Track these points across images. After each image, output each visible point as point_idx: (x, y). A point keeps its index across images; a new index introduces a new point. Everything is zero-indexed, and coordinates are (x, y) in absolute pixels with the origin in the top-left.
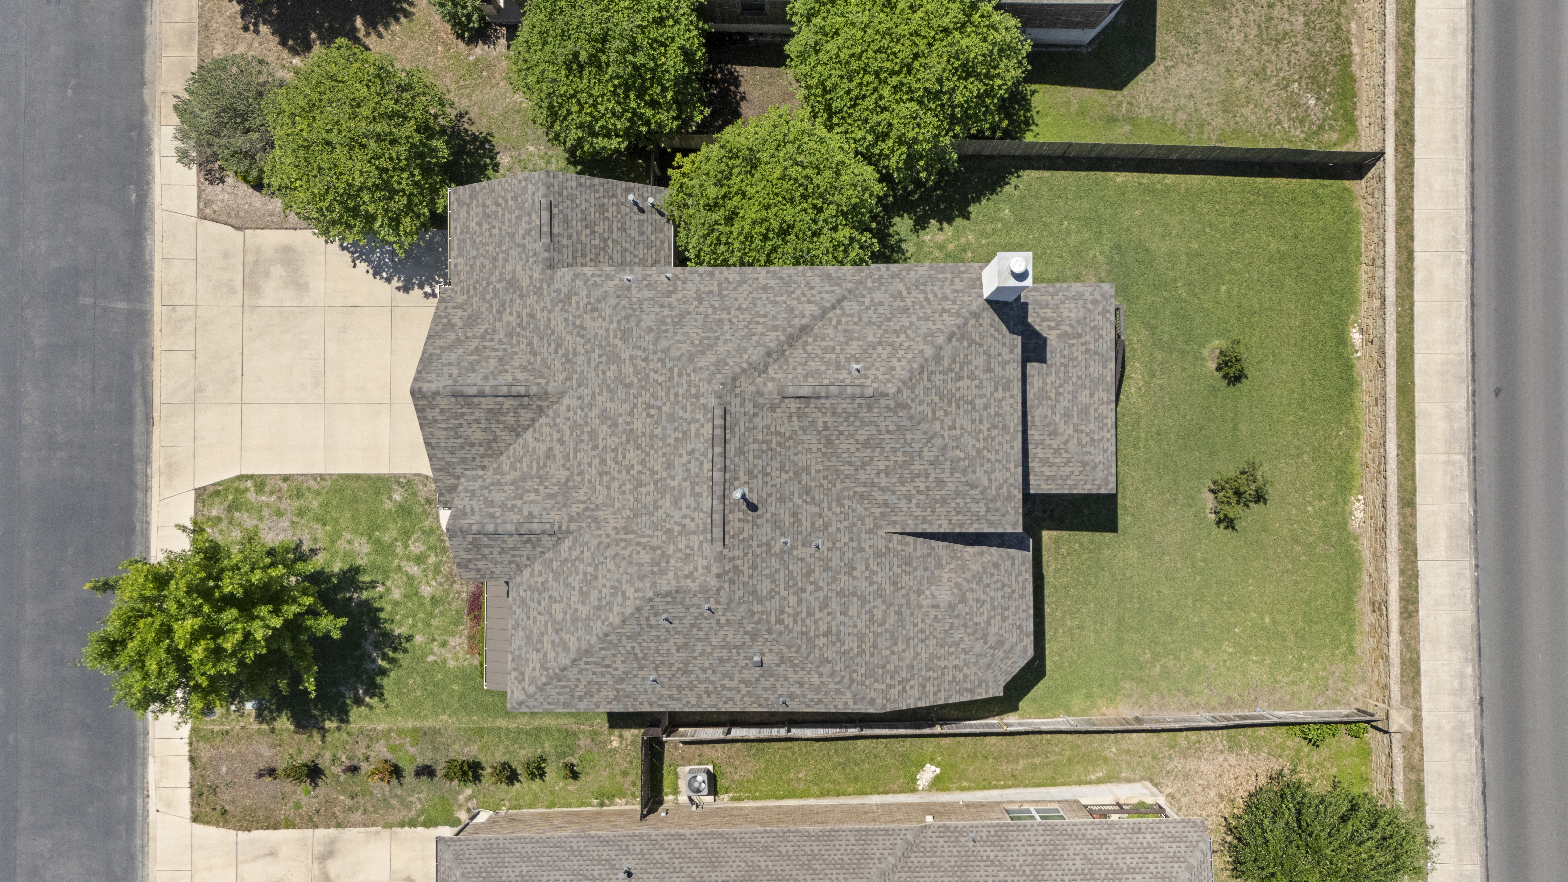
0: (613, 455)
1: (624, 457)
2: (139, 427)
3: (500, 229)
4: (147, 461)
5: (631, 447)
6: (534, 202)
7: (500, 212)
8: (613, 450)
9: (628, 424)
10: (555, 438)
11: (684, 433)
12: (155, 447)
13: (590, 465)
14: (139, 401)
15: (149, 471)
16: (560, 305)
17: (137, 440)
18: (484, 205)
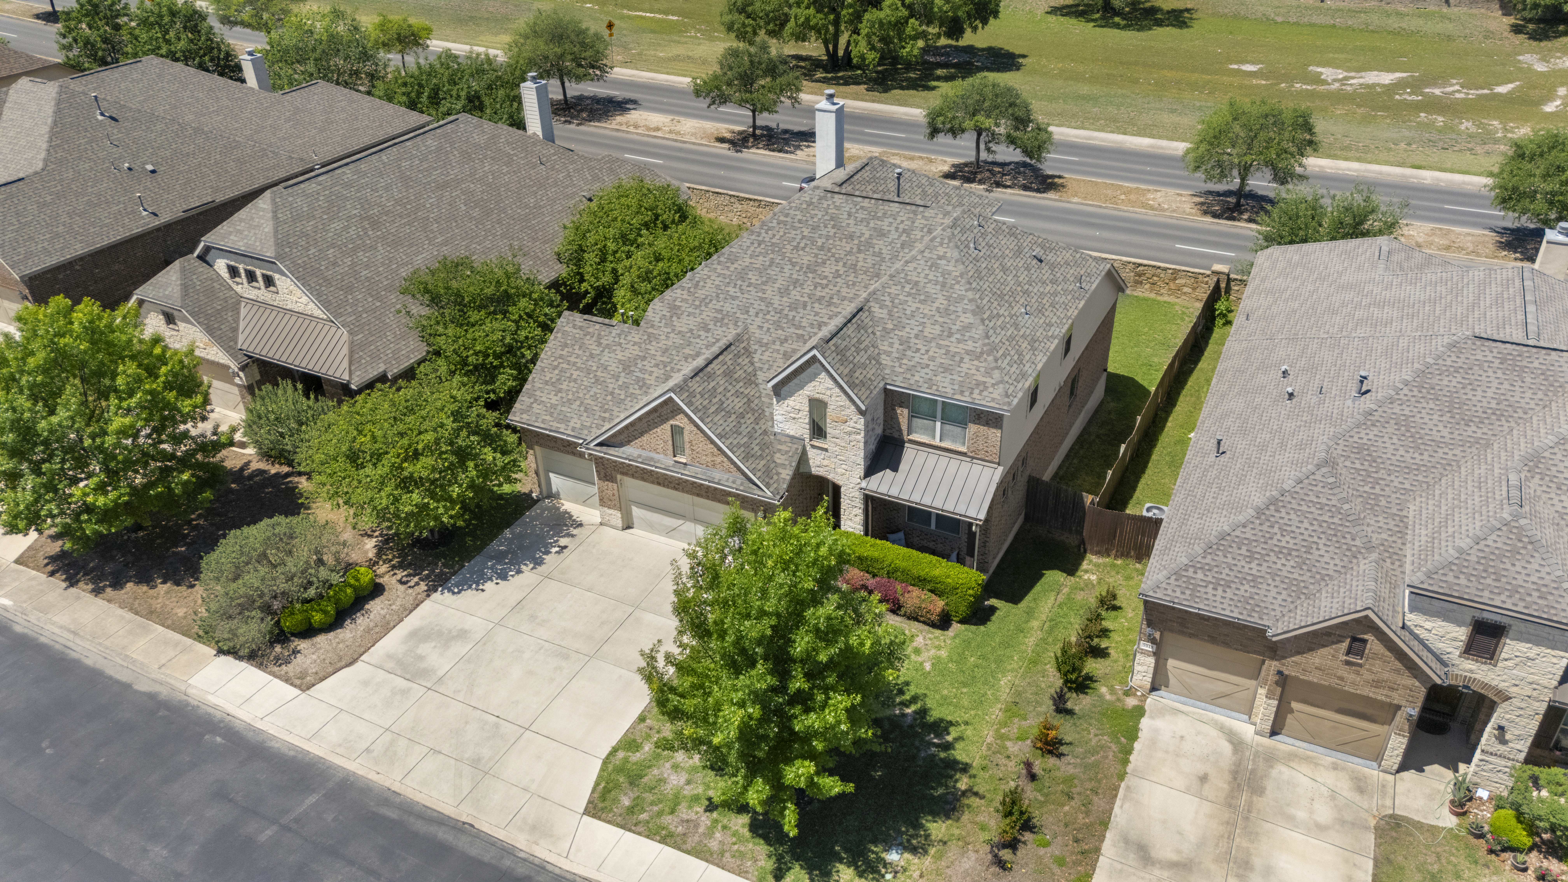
0: (819, 288)
1: (826, 277)
2: (462, 843)
3: (578, 369)
4: (508, 851)
5: (820, 270)
6: (581, 328)
7: (565, 366)
8: (816, 287)
9: (801, 268)
10: (778, 347)
11: (832, 219)
12: (500, 834)
13: (817, 314)
14: (433, 829)
15: (522, 855)
16: (675, 319)
17: (474, 852)
18: (546, 383)
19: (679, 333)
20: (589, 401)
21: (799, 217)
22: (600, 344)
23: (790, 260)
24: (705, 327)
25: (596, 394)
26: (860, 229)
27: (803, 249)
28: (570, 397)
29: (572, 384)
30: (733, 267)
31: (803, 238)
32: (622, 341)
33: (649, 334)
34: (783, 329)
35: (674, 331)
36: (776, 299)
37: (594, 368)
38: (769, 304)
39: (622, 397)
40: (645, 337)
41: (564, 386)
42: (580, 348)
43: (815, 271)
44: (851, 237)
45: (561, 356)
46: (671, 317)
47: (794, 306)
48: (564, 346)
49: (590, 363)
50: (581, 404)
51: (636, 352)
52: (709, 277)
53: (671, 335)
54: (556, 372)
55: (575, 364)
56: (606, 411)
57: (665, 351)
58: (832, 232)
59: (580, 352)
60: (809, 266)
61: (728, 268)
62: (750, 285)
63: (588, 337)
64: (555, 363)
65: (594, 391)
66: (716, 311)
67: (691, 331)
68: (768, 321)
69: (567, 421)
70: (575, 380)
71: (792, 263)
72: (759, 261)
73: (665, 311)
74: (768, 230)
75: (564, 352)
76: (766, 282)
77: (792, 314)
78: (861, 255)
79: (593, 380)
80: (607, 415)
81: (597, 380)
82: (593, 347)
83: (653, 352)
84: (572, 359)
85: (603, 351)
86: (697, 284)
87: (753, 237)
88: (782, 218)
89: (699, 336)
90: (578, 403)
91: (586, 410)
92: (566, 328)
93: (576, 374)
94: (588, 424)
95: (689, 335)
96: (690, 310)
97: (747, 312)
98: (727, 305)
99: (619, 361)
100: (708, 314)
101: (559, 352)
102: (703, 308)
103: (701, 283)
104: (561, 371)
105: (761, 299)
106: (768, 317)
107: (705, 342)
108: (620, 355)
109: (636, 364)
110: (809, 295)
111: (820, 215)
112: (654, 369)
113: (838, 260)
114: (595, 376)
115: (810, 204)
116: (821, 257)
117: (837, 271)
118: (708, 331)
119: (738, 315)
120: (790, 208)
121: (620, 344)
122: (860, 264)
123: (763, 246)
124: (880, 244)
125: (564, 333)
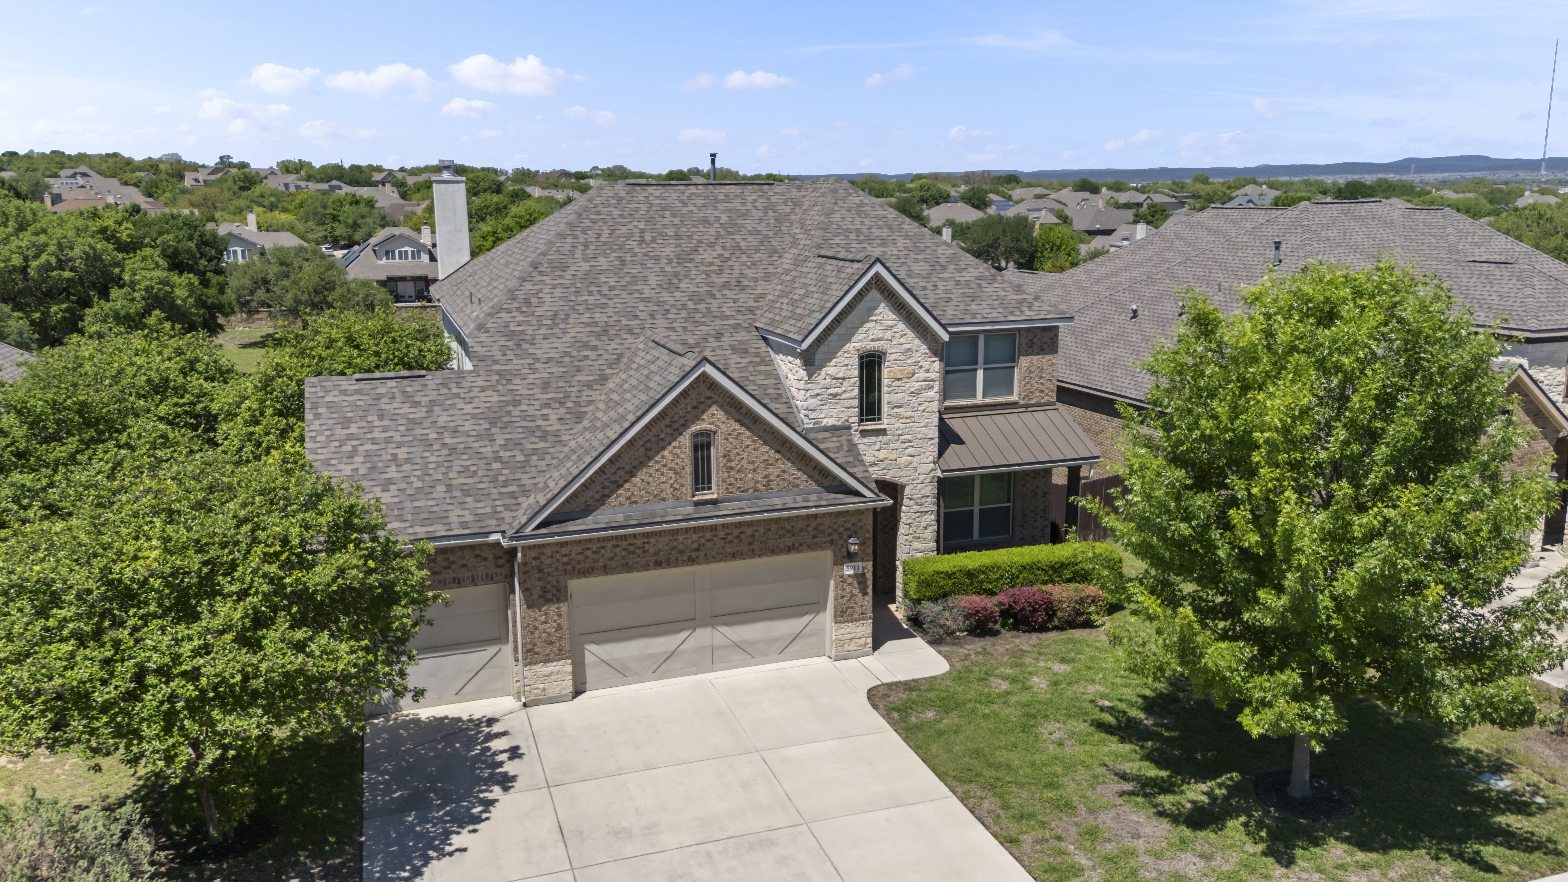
1: (711, 263)
3: (401, 445)
5: (696, 258)
9: (669, 260)
11: (664, 209)
19: (549, 360)
20: (462, 480)
21: (616, 213)
22: (417, 404)
23: (645, 255)
24: (585, 345)
25: (466, 468)
26: (710, 213)
27: (654, 240)
28: (419, 484)
29: (406, 467)
30: (568, 274)
31: (642, 231)
32: (455, 390)
33: (500, 373)
34: (704, 324)
35: (537, 360)
36: (665, 296)
37: (434, 436)
38: (660, 303)
39: (521, 458)
40: (496, 377)
41: (392, 472)
42: (381, 417)
43: (691, 261)
44: (706, 222)
45: (350, 437)
46: (519, 345)
47: (697, 298)
48: (346, 422)
49: (418, 431)
50: (449, 488)
51: (496, 398)
52: (540, 291)
53: (538, 365)
54: (358, 459)
55: (388, 440)
56: (505, 484)
57: (545, 386)
58: (677, 221)
59: (386, 423)
60: (678, 257)
61: (561, 276)
62: (612, 289)
63: (384, 400)
64: (347, 448)
65: (458, 465)
66: (587, 324)
67: (566, 354)
68: (675, 320)
69: (443, 519)
70: (408, 461)
71: (652, 258)
72: (602, 263)
73: (502, 341)
74: (584, 231)
75: (353, 429)
76: (634, 282)
77: (702, 307)
78: (737, 237)
79: (445, 452)
80: (513, 488)
81: (453, 450)
82: (406, 409)
83: (525, 392)
84: (377, 434)
85: (430, 411)
86: (527, 302)
87: (569, 240)
88: (592, 217)
89: (586, 357)
90: (441, 488)
91: (466, 493)
92: (328, 399)
93: (402, 453)
94: (488, 510)
95: (567, 359)
96: (542, 331)
97: (636, 317)
98: (597, 315)
99: (474, 416)
100: (575, 330)
101: (340, 432)
102: (562, 326)
103: (534, 300)
104: (368, 455)
105: (643, 300)
106: (670, 316)
107: (601, 362)
108: (468, 409)
109: (509, 413)
110: (707, 284)
111: (644, 207)
112: (544, 411)
113: (711, 246)
114: (444, 445)
115: (620, 199)
116: (687, 246)
117: (720, 255)
118: (595, 348)
119: (624, 322)
120: (596, 206)
121: (457, 395)
122: (743, 244)
123: (592, 247)
124: (749, 223)
125: (329, 406)
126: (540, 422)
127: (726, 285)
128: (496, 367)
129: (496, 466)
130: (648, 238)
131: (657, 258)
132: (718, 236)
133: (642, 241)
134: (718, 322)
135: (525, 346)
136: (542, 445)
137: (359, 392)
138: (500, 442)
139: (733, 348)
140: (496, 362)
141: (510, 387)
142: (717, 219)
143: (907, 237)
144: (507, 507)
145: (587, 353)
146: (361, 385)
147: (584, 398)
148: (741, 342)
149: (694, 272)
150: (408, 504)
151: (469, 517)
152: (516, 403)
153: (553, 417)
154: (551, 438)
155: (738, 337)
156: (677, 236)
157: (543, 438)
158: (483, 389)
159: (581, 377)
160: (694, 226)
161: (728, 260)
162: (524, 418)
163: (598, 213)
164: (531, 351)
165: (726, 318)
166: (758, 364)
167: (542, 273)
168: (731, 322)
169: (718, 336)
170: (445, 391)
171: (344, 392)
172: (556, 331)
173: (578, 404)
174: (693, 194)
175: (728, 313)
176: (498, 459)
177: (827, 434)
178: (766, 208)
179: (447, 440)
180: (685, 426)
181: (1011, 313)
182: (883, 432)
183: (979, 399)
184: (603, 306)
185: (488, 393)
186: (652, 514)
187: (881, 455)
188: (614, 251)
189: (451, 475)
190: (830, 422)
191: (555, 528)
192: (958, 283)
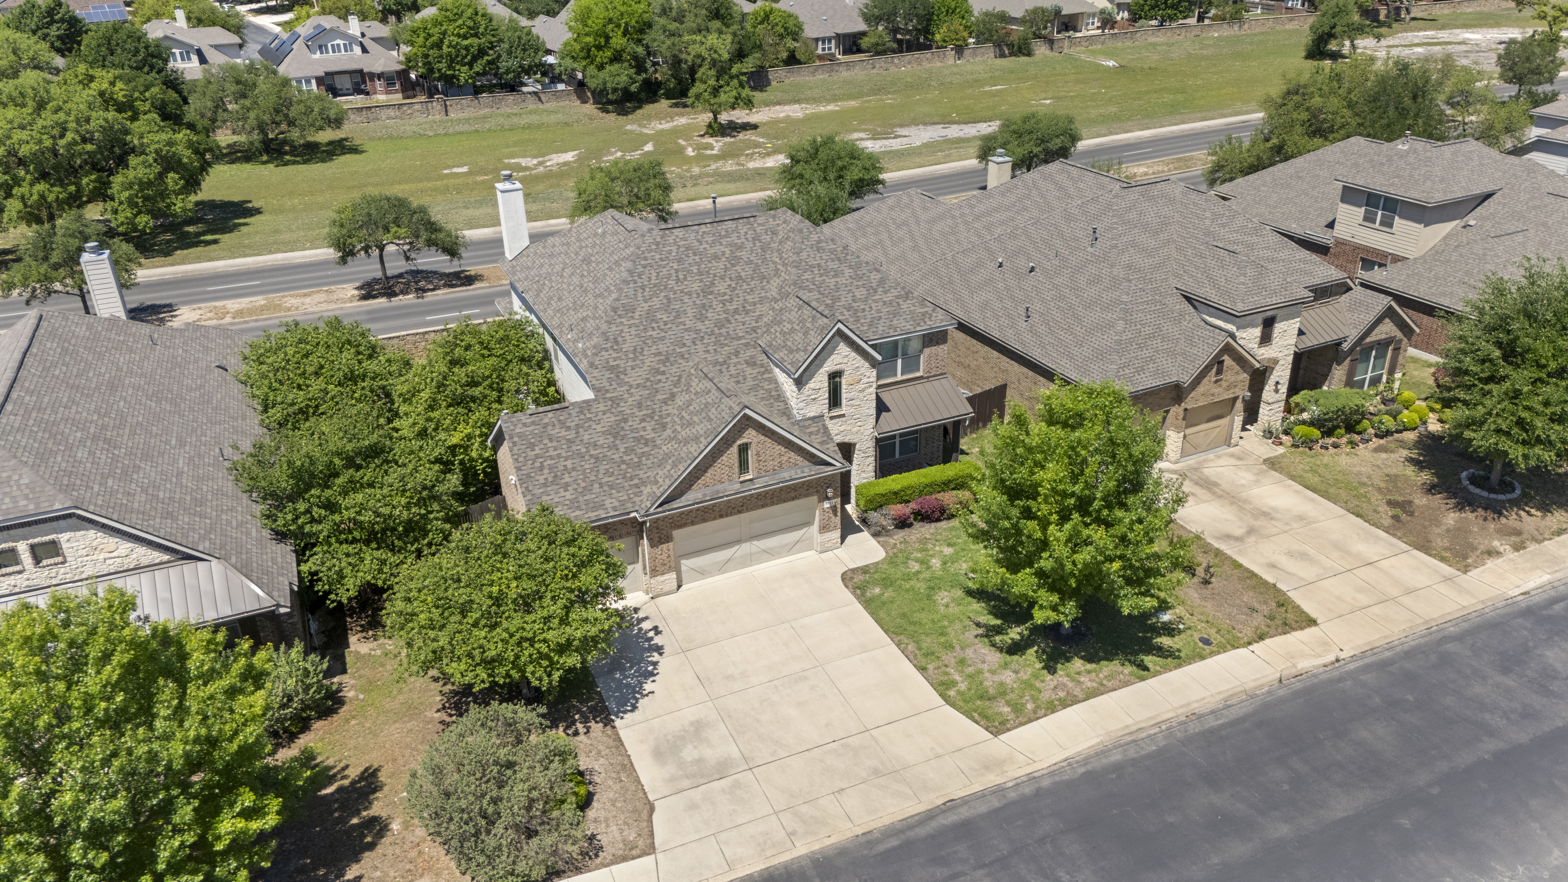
3: (566, 459)
4: (999, 790)
7: (549, 462)
8: (724, 304)
9: (698, 294)
10: (736, 360)
11: (687, 249)
12: (977, 788)
14: (934, 824)
15: (1010, 784)
19: (638, 385)
20: (607, 479)
21: (657, 257)
22: (568, 428)
23: (682, 292)
24: (658, 372)
25: (607, 470)
26: (718, 249)
28: (583, 485)
29: (574, 474)
30: (636, 315)
31: (677, 271)
32: (588, 416)
33: (611, 399)
34: (726, 345)
35: (631, 386)
36: (700, 326)
37: (584, 450)
38: (697, 331)
39: (636, 460)
40: (610, 403)
41: (567, 479)
42: (551, 440)
43: (712, 293)
44: (716, 257)
45: (537, 456)
46: (618, 376)
47: (720, 325)
48: (532, 446)
49: (574, 448)
50: (601, 485)
51: (613, 419)
52: (622, 331)
53: (633, 391)
54: (546, 471)
55: (559, 456)
56: (631, 479)
57: (640, 406)
58: (697, 258)
59: (555, 444)
60: (703, 291)
61: (632, 317)
62: (666, 323)
63: (550, 428)
64: (537, 465)
65: (602, 469)
66: (656, 355)
67: (648, 380)
68: (708, 344)
69: (602, 506)
70: (574, 469)
71: (686, 294)
72: (656, 302)
73: (607, 374)
74: (640, 276)
75: (537, 451)
76: (678, 316)
77: (724, 331)
78: (738, 268)
79: (593, 461)
80: (636, 481)
81: (597, 459)
82: (563, 433)
83: (629, 412)
84: (552, 453)
85: (577, 433)
86: (616, 341)
87: (632, 285)
88: (643, 262)
89: (660, 381)
90: (596, 486)
91: (611, 487)
92: (518, 430)
93: (569, 464)
94: (625, 497)
95: (648, 384)
96: (630, 364)
97: (684, 345)
98: (660, 346)
99: (603, 433)
100: (649, 360)
101: (531, 454)
102: (641, 357)
103: (620, 339)
104: (551, 468)
105: (686, 330)
106: (705, 341)
107: (669, 383)
108: (599, 428)
109: (622, 428)
110: (724, 312)
111: (674, 248)
112: (643, 424)
113: (722, 278)
114: (591, 456)
115: (658, 244)
116: (707, 280)
117: (730, 286)
118: (663, 373)
119: (678, 350)
120: (643, 253)
121: (590, 419)
122: (743, 274)
124: (744, 254)
125: (519, 435)
126: (642, 433)
127: (736, 311)
128: (608, 395)
129: (624, 467)
130: (681, 277)
131: (689, 294)
132: (726, 269)
133: (678, 280)
134: (735, 342)
135: (622, 377)
136: (646, 449)
137: (533, 423)
138: (622, 450)
139: (747, 362)
140: (607, 391)
141: (619, 409)
142: (724, 253)
143: (850, 267)
144: (636, 494)
145: (659, 377)
146: (533, 418)
147: (664, 412)
148: (751, 357)
149: (715, 303)
150: (581, 499)
151: (616, 504)
152: (625, 421)
153: (649, 428)
154: (650, 444)
155: (749, 353)
156: (700, 273)
157: (646, 444)
158: (604, 413)
159: (660, 397)
160: (710, 262)
161: (735, 289)
162: (632, 431)
163: (646, 259)
164: (626, 380)
165: (739, 338)
166: (763, 373)
167: (620, 316)
168: (743, 341)
169: (737, 354)
170: (582, 417)
171: (525, 425)
172: (638, 362)
173: (661, 417)
174: (704, 233)
175: (741, 334)
176: (623, 462)
177: (810, 422)
178: (754, 239)
179: (592, 452)
180: (734, 442)
181: (919, 324)
182: (843, 416)
183: (899, 377)
184: (662, 339)
185: (608, 415)
186: (718, 492)
187: (842, 428)
188: (661, 291)
189: (600, 476)
190: (812, 414)
191: (666, 507)
192: (885, 303)
